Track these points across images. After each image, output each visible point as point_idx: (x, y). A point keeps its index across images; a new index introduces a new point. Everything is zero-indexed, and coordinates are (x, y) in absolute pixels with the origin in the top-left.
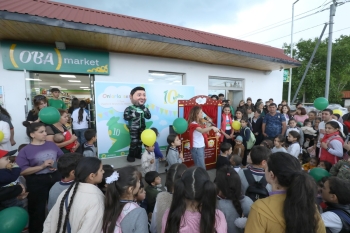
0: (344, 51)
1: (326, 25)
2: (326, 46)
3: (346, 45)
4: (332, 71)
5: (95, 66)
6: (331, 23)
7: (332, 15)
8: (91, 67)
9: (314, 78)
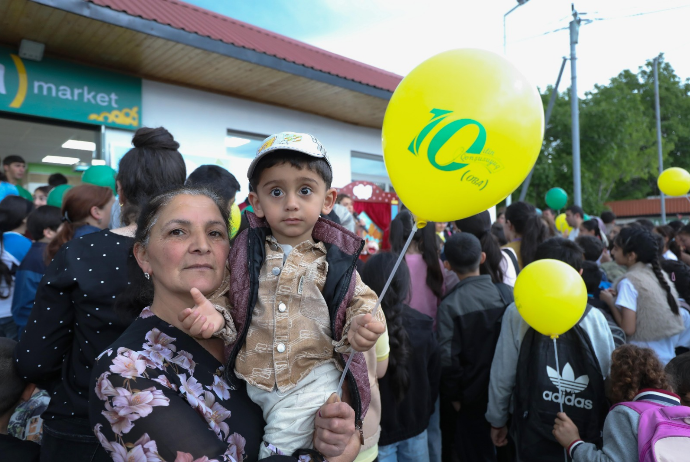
0: (601, 116)
1: (565, 60)
2: (569, 104)
3: (604, 105)
4: (583, 157)
5: (109, 109)
6: (573, 58)
7: (573, 42)
8: (99, 109)
9: (552, 173)
